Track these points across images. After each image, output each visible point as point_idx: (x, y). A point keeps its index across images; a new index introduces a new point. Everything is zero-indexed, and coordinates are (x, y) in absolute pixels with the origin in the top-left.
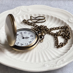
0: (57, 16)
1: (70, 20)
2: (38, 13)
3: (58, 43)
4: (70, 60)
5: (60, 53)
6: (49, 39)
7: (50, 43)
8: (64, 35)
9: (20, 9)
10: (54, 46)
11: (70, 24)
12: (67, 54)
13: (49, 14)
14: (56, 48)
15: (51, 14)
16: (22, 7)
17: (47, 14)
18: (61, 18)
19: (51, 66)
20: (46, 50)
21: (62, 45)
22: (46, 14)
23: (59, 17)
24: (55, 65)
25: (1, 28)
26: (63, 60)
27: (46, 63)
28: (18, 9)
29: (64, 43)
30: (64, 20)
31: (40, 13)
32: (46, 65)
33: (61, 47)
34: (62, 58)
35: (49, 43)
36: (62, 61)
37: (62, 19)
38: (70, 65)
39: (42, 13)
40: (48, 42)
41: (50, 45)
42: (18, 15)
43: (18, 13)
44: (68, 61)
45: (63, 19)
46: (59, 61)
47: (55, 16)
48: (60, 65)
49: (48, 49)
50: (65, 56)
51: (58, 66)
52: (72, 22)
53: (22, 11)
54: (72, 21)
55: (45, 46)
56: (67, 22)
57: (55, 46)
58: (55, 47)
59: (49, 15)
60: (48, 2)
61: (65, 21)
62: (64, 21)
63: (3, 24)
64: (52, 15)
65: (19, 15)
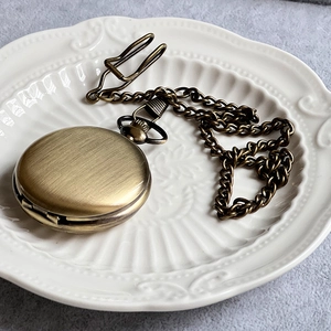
0: (253, 78)
1: (307, 101)
2: (178, 53)
3: (227, 198)
4: (251, 279)
5: (224, 243)
6: (195, 176)
7: (194, 192)
8: (265, 165)
9: (100, 31)
10: (208, 208)
11: (299, 120)
12: (250, 251)
13: (224, 65)
14: (214, 216)
15: (230, 68)
16: (114, 22)
17: (214, 65)
18: (268, 88)
19: (162, 295)
20: (171, 220)
21: (241, 210)
22: (211, 61)
23: (263, 85)
24: (181, 292)
25: (3, 101)
26: (224, 274)
27: (149, 280)
28: (93, 30)
29: (254, 202)
30: (281, 99)
31: (185, 54)
32: (145, 288)
33: (233, 218)
34: (223, 264)
35: (191, 195)
36: (218, 277)
37: (272, 92)
38: (259, 298)
39: (192, 56)
40: (189, 190)
41: (191, 201)
42: (87, 56)
43: (88, 45)
44: (243, 282)
45: (277, 96)
46: (206, 277)
47: (247, 76)
48: (202, 293)
49: (179, 217)
50: (238, 259)
51: (193, 297)
52: (311, 112)
53: (110, 37)
54: (311, 107)
55: (171, 204)
56: (289, 108)
57: (212, 209)
58: (209, 213)
59: (220, 67)
60: (240, 8)
61: (285, 104)
62: (280, 105)
63: (17, 87)
64: (232, 71)
65: (94, 55)
